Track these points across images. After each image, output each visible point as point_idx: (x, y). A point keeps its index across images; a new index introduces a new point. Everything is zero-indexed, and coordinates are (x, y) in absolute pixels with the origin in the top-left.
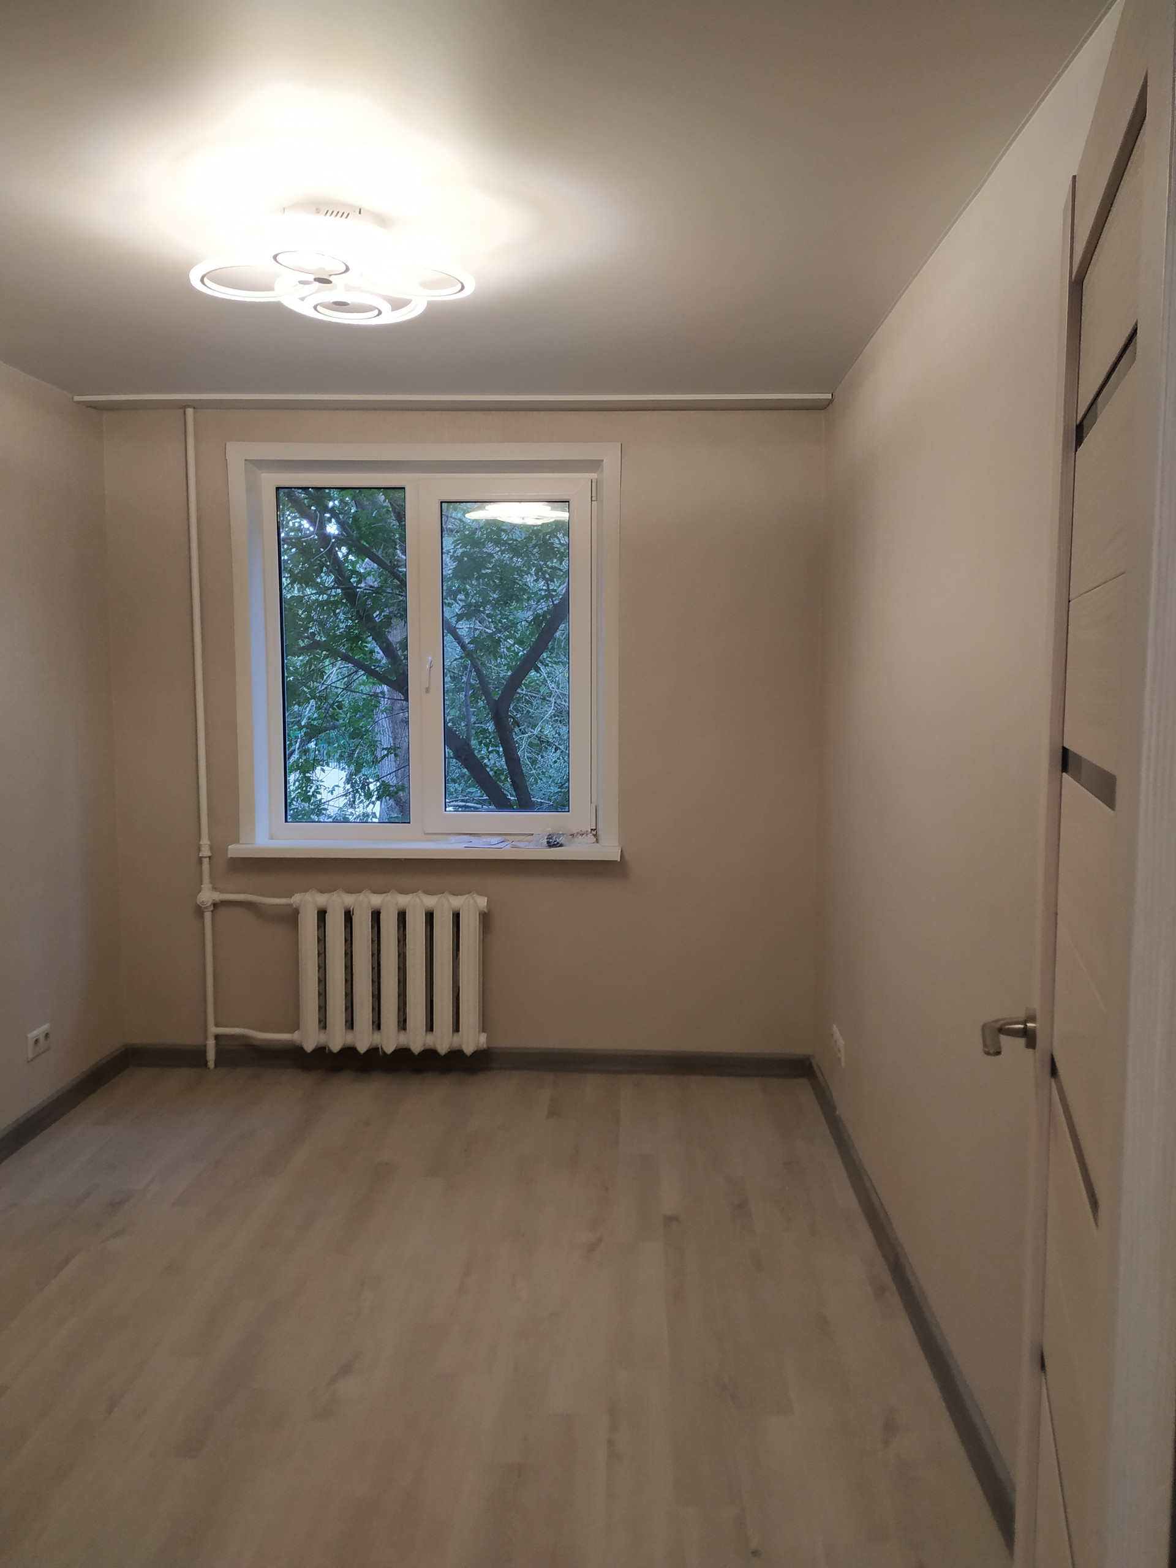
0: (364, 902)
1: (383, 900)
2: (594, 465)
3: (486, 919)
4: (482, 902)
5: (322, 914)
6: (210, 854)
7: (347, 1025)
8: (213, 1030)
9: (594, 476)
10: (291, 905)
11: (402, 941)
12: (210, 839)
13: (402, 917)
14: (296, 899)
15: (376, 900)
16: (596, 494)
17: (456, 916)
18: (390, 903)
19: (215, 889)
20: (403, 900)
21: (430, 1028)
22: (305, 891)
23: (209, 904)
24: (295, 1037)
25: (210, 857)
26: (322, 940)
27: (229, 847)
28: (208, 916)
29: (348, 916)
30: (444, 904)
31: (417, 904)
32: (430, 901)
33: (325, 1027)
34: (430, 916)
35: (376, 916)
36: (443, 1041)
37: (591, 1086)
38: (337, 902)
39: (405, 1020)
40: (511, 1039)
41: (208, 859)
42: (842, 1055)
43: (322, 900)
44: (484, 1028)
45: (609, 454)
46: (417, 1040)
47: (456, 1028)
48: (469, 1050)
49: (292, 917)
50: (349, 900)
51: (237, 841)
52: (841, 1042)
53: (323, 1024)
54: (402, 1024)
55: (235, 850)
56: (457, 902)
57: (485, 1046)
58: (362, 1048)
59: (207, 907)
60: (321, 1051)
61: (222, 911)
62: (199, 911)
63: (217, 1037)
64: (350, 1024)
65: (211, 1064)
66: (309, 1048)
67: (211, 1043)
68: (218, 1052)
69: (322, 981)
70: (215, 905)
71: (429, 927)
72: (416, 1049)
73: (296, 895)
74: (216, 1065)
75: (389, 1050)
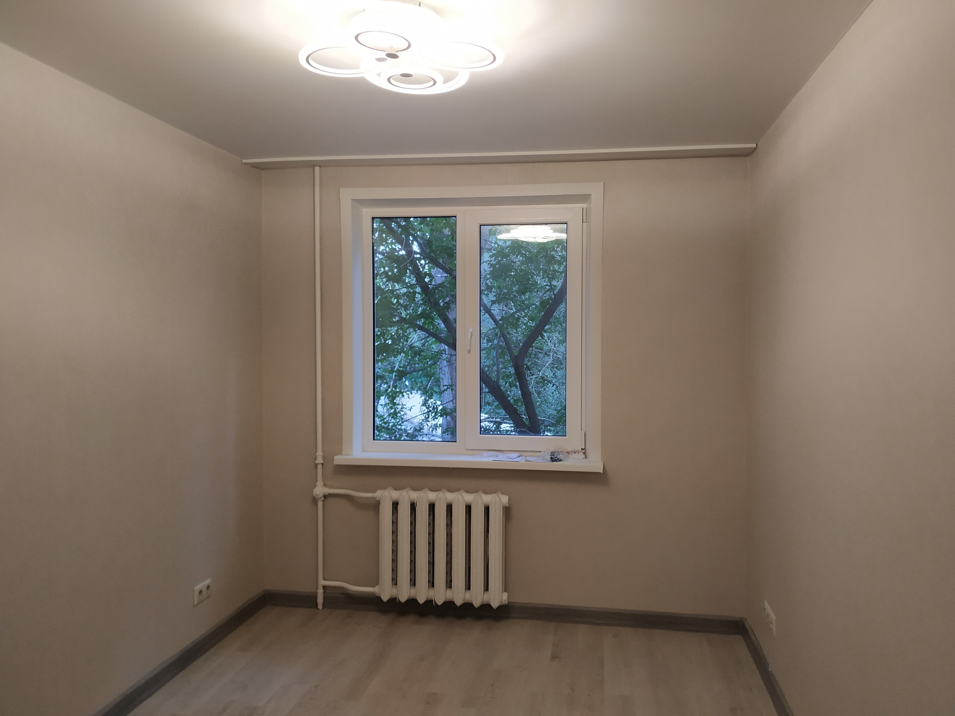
0: (424, 497)
1: (437, 496)
2: (585, 198)
3: (507, 511)
4: (505, 499)
5: (395, 505)
6: (323, 462)
7: (412, 583)
8: (322, 582)
9: (585, 205)
10: (375, 498)
11: (449, 525)
12: (323, 451)
13: (449, 508)
14: (378, 494)
15: (432, 496)
16: (586, 217)
17: (487, 509)
18: (441, 498)
19: (325, 485)
20: (450, 497)
21: (468, 587)
22: (383, 488)
23: (321, 496)
24: (375, 590)
25: (322, 464)
26: (395, 523)
27: (335, 457)
28: (320, 504)
29: (413, 506)
30: (479, 500)
31: (460, 499)
32: (469, 498)
33: (396, 584)
34: (468, 508)
35: (432, 507)
36: (477, 597)
37: (582, 633)
38: (405, 497)
39: (451, 581)
40: (522, 598)
42: (774, 627)
43: (395, 495)
44: (506, 589)
45: (595, 190)
46: (459, 596)
47: (486, 589)
48: (495, 605)
49: (375, 506)
50: (414, 495)
51: (340, 453)
52: (773, 617)
53: (395, 581)
54: (449, 584)
55: (339, 460)
56: (487, 499)
57: (506, 602)
58: (421, 600)
59: (319, 498)
60: (393, 601)
61: (330, 501)
62: (315, 501)
63: (324, 587)
64: (413, 582)
65: (320, 606)
66: (385, 598)
67: (320, 591)
68: (324, 598)
69: (395, 551)
70: (325, 496)
71: (468, 517)
72: (459, 602)
73: (378, 491)
74: (323, 607)
75: (440, 602)
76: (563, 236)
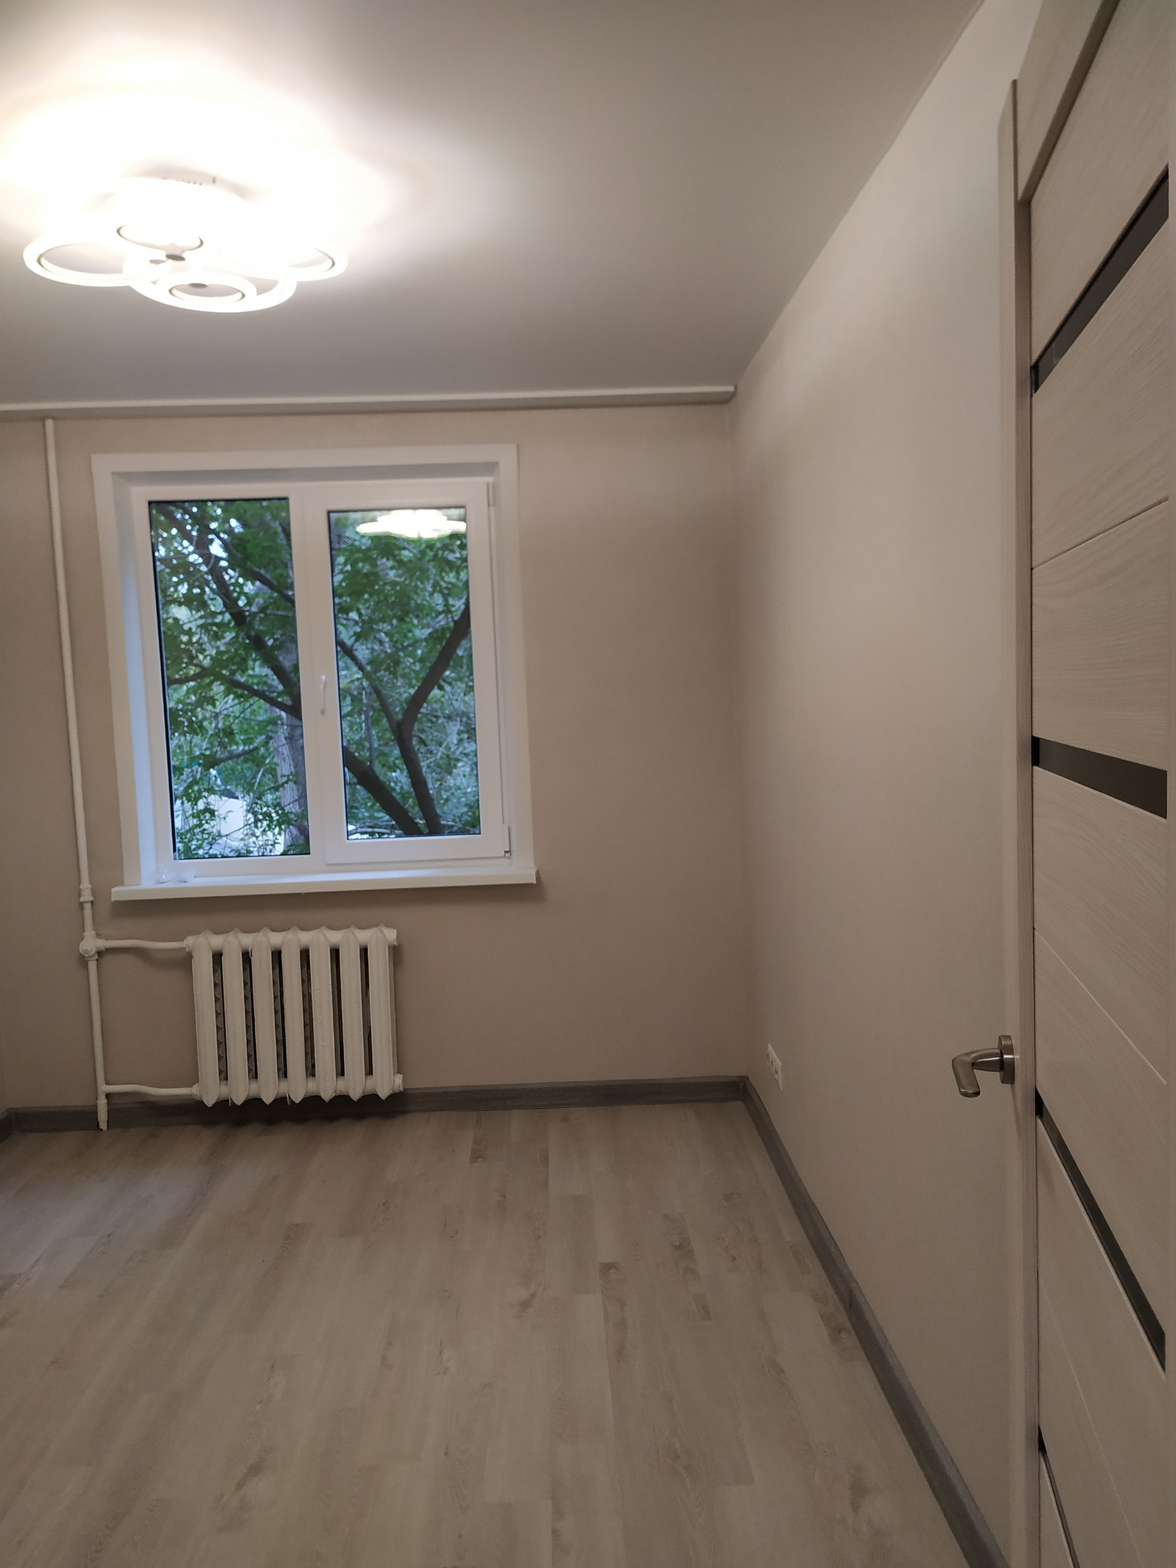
0: (262, 942)
1: (284, 938)
2: (489, 468)
3: (396, 952)
4: (391, 935)
5: (218, 957)
6: (92, 899)
7: (251, 1075)
8: (104, 1088)
9: (490, 479)
10: (183, 949)
11: (306, 981)
12: (91, 883)
13: (305, 955)
14: (189, 942)
15: (276, 939)
16: (493, 497)
17: (364, 951)
18: (291, 941)
19: (98, 936)
20: (305, 937)
21: (341, 1072)
22: (198, 932)
23: (93, 952)
24: (195, 1090)
25: (92, 902)
26: (219, 985)
27: (113, 890)
28: (92, 966)
29: (247, 958)
30: (349, 940)
31: (320, 940)
32: (335, 937)
33: (226, 1079)
34: (335, 953)
35: (277, 955)
36: (355, 1086)
37: (517, 1121)
38: (233, 943)
39: (313, 1066)
40: (426, 1080)
41: (90, 904)
42: (779, 1077)
43: (217, 941)
44: (399, 1069)
45: (505, 455)
46: (327, 1086)
47: (369, 1071)
48: (384, 1094)
49: (185, 962)
50: (247, 940)
51: (122, 884)
52: (778, 1063)
53: (224, 1075)
54: (311, 1070)
55: (119, 893)
56: (364, 936)
57: (401, 1089)
58: (268, 1099)
59: (90, 957)
60: (223, 1105)
61: (108, 959)
62: (83, 961)
63: (108, 1096)
64: (254, 1073)
65: (103, 1126)
66: (210, 1101)
67: (102, 1103)
68: (110, 1112)
69: (221, 1029)
70: (100, 953)
71: (335, 964)
72: (327, 1095)
73: (188, 937)
74: (108, 1128)
75: (297, 1098)
76: (461, 527)
